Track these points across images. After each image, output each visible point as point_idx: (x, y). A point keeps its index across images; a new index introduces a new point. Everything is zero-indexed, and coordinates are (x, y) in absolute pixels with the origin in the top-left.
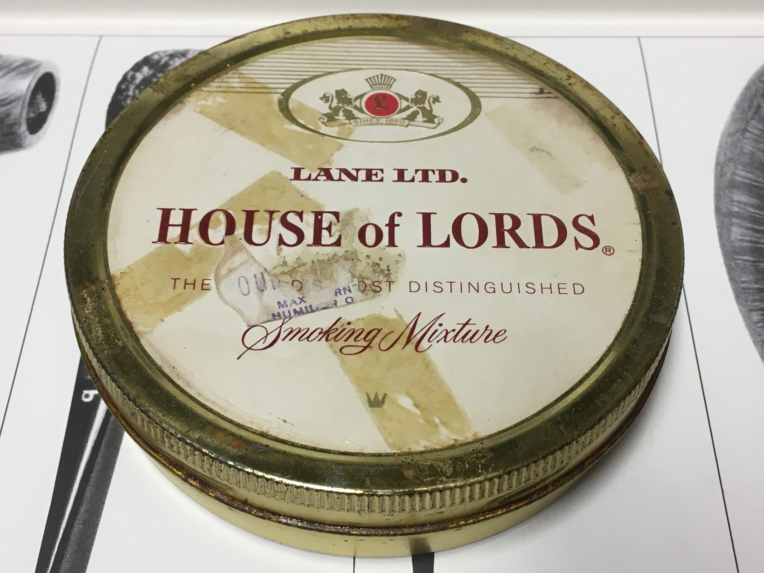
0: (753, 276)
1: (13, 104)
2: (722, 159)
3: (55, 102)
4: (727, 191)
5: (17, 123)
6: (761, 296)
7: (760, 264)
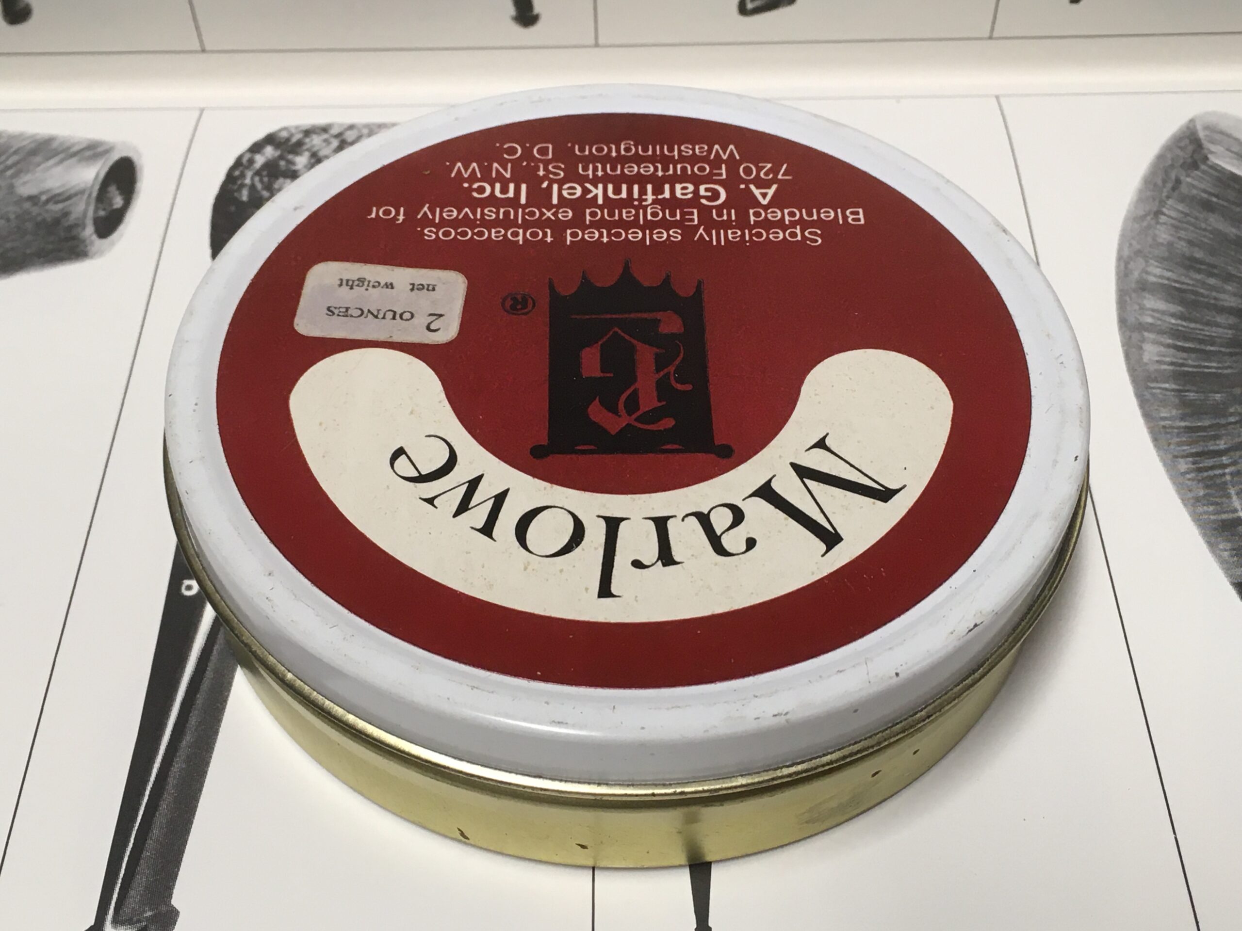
0: (1178, 410)
1: (74, 199)
2: (1126, 253)
3: (135, 196)
4: (1134, 295)
5: (80, 224)
6: (1190, 437)
7: (1187, 394)
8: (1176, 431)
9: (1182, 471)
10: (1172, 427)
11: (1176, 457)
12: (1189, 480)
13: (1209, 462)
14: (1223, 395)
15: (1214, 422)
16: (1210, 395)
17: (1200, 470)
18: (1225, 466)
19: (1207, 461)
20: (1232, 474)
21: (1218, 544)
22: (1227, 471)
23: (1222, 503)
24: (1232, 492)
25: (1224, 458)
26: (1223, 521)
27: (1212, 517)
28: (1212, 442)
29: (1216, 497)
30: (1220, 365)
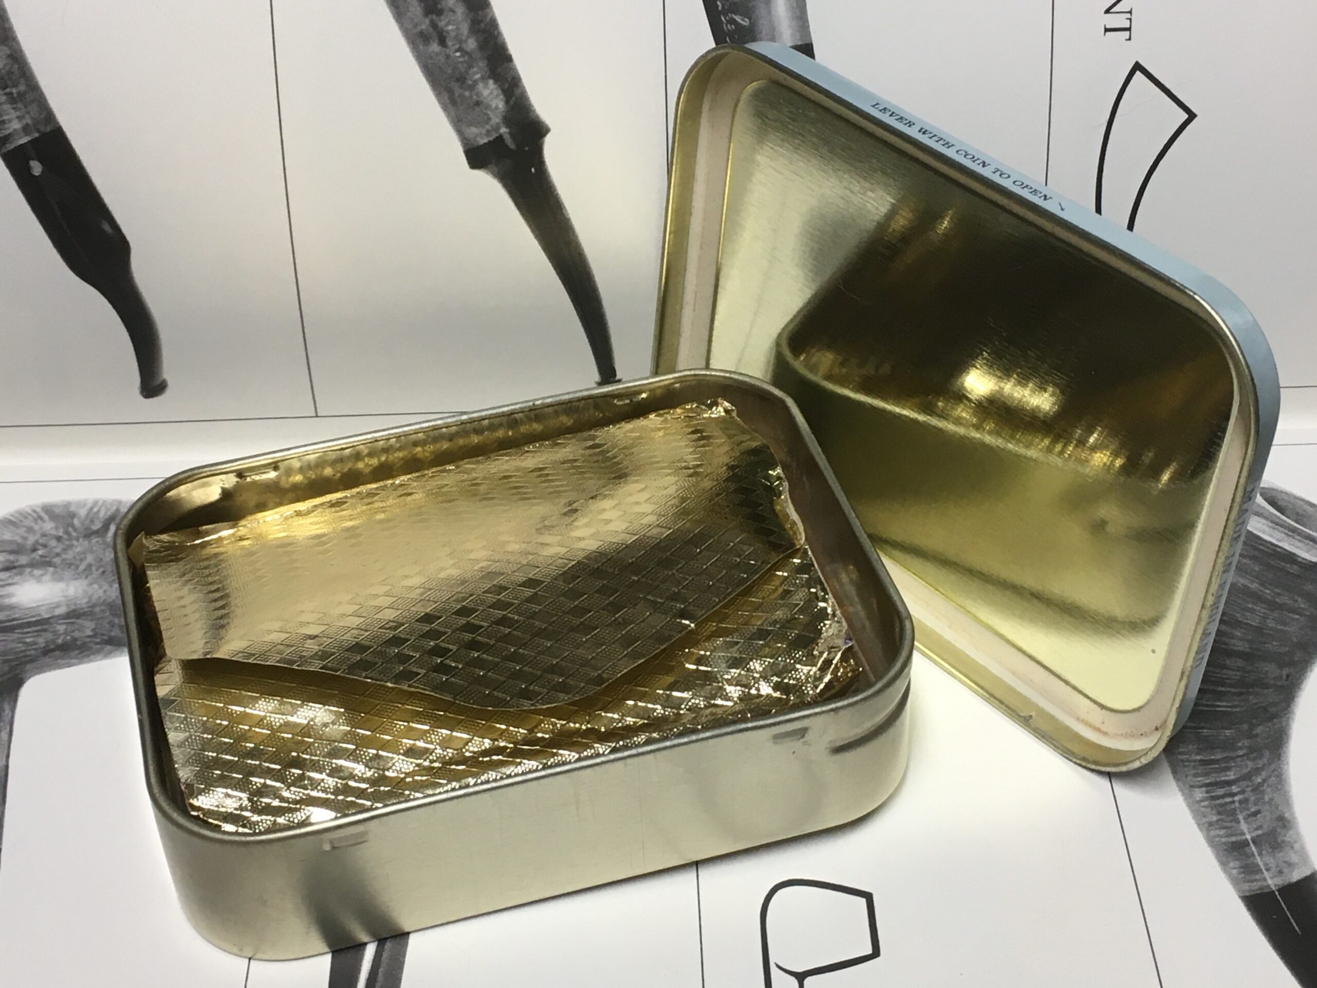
6: (1205, 769)
7: (1201, 731)
8: (1193, 764)
9: (1198, 799)
10: (1190, 761)
11: (1192, 787)
12: (1203, 807)
13: (1221, 792)
14: (1233, 731)
15: (1225, 755)
16: (1221, 731)
17: (1214, 798)
18: (1234, 795)
19: (1219, 790)
20: (1240, 802)
21: (1229, 863)
22: (1236, 798)
23: (1231, 827)
24: (1241, 817)
25: (1233, 787)
26: (1233, 843)
27: (1223, 840)
28: (1223, 773)
29: (1226, 822)
30: (1230, 704)
